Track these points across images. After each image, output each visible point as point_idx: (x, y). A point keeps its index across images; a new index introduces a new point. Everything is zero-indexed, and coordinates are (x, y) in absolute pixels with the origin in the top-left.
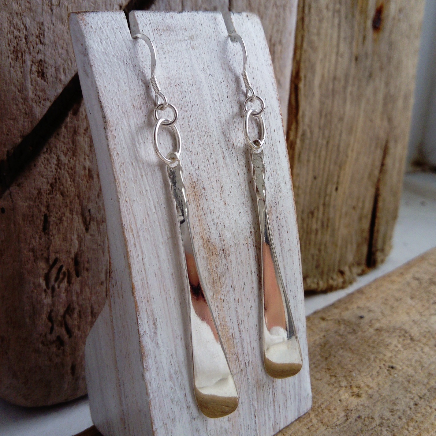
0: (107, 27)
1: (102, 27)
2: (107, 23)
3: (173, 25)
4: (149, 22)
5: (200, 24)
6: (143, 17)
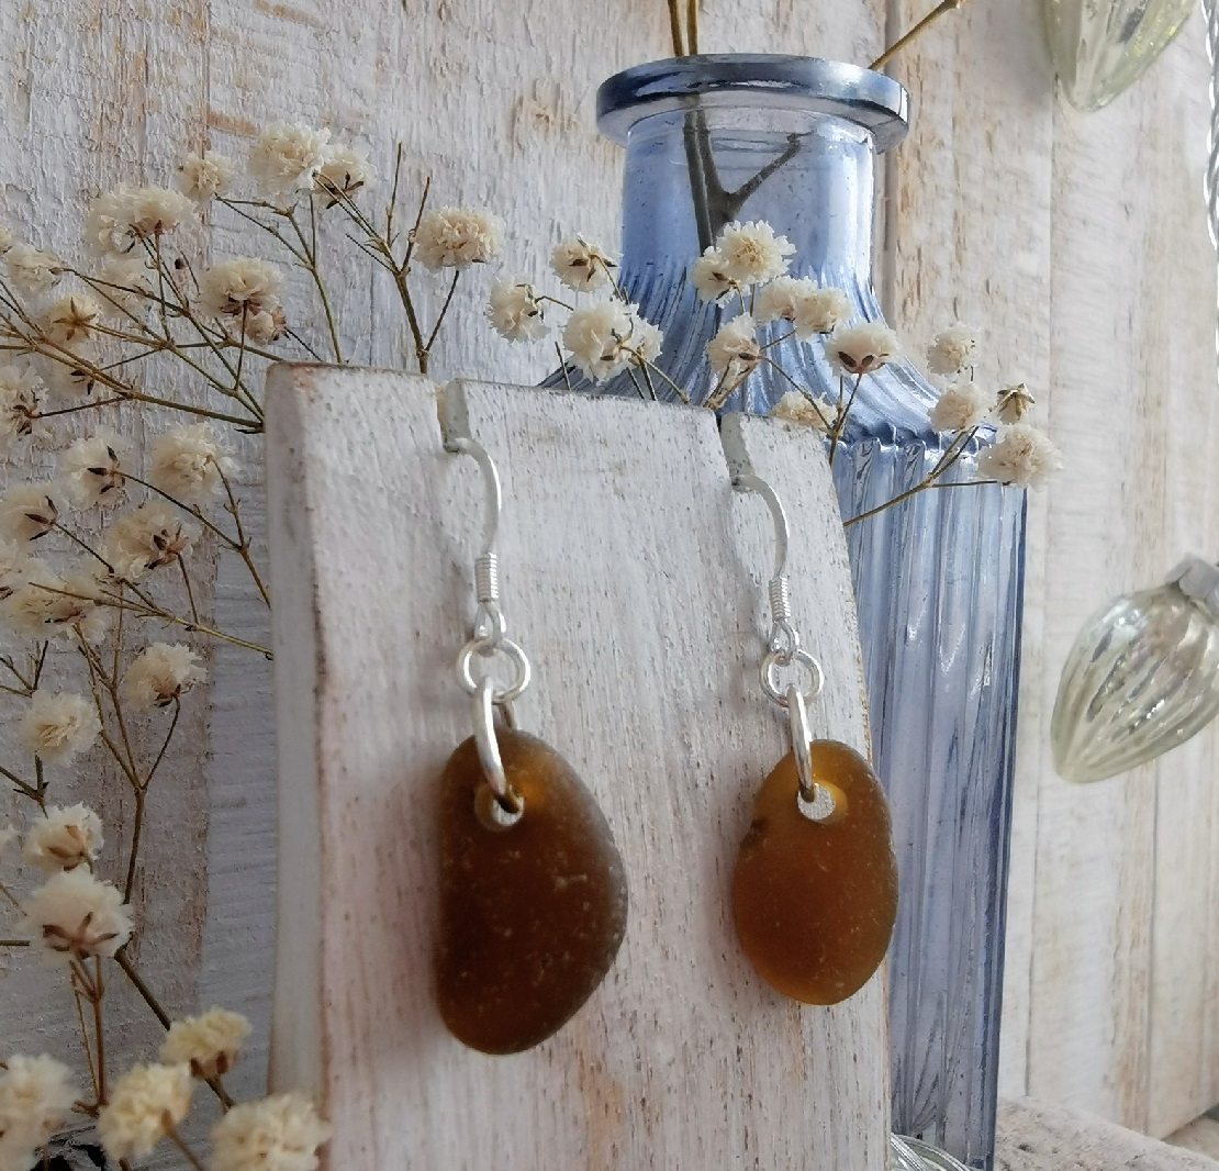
1: (359, 409)
2: (378, 402)
3: (571, 428)
4: (499, 413)
5: (650, 435)
6: (484, 397)
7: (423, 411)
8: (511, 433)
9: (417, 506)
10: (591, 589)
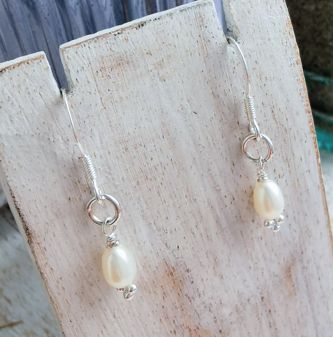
0: (19, 92)
1: (10, 95)
2: (19, 86)
3: (128, 53)
4: (87, 62)
5: (175, 36)
6: (77, 56)
7: (44, 81)
8: (95, 72)
9: (53, 136)
10: (155, 138)
